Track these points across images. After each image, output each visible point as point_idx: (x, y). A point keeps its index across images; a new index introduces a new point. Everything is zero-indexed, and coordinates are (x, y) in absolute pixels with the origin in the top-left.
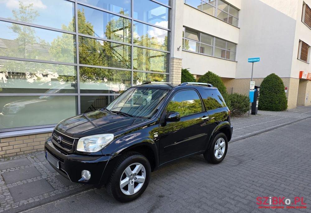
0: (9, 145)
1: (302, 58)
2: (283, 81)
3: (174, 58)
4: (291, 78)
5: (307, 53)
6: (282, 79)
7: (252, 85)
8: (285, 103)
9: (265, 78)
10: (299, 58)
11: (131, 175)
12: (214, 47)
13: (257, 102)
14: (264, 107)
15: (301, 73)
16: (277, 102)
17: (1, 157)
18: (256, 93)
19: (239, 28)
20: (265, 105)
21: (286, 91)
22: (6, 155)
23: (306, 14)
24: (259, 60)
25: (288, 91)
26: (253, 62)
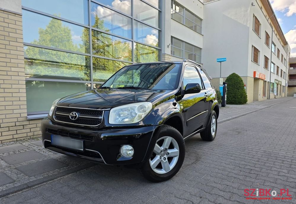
0: (37, 127)
1: (255, 60)
2: (243, 79)
3: (165, 54)
4: (248, 77)
5: (257, 56)
6: (242, 78)
7: (221, 81)
8: (246, 97)
9: (228, 77)
10: (253, 61)
11: (161, 151)
12: (184, 50)
13: (226, 96)
14: (229, 101)
15: (255, 73)
16: (239, 97)
17: (30, 138)
18: (224, 88)
19: (203, 35)
20: (230, 100)
21: (245, 87)
22: (35, 136)
23: (256, 24)
24: (225, 60)
25: (246, 88)
26: (221, 62)
